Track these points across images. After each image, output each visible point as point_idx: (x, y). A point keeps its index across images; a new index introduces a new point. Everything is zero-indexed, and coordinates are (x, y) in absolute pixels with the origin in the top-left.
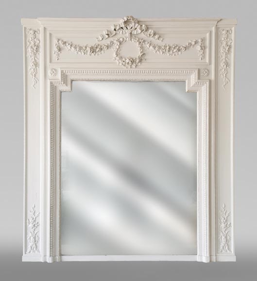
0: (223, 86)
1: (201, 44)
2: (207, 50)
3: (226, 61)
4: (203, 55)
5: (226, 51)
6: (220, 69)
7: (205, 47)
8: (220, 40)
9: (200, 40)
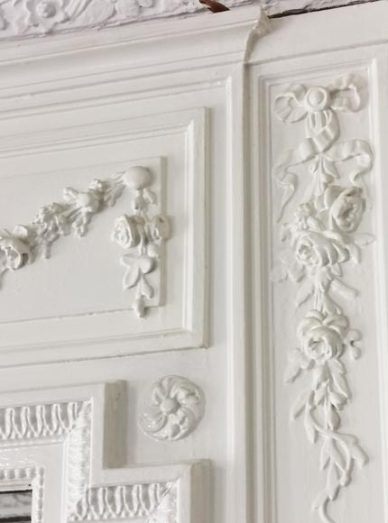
0: (317, 503)
1: (142, 204)
2: (188, 244)
3: (331, 301)
4: (155, 278)
5: (329, 234)
6: (289, 372)
7: (168, 225)
8: (279, 160)
9: (130, 182)
